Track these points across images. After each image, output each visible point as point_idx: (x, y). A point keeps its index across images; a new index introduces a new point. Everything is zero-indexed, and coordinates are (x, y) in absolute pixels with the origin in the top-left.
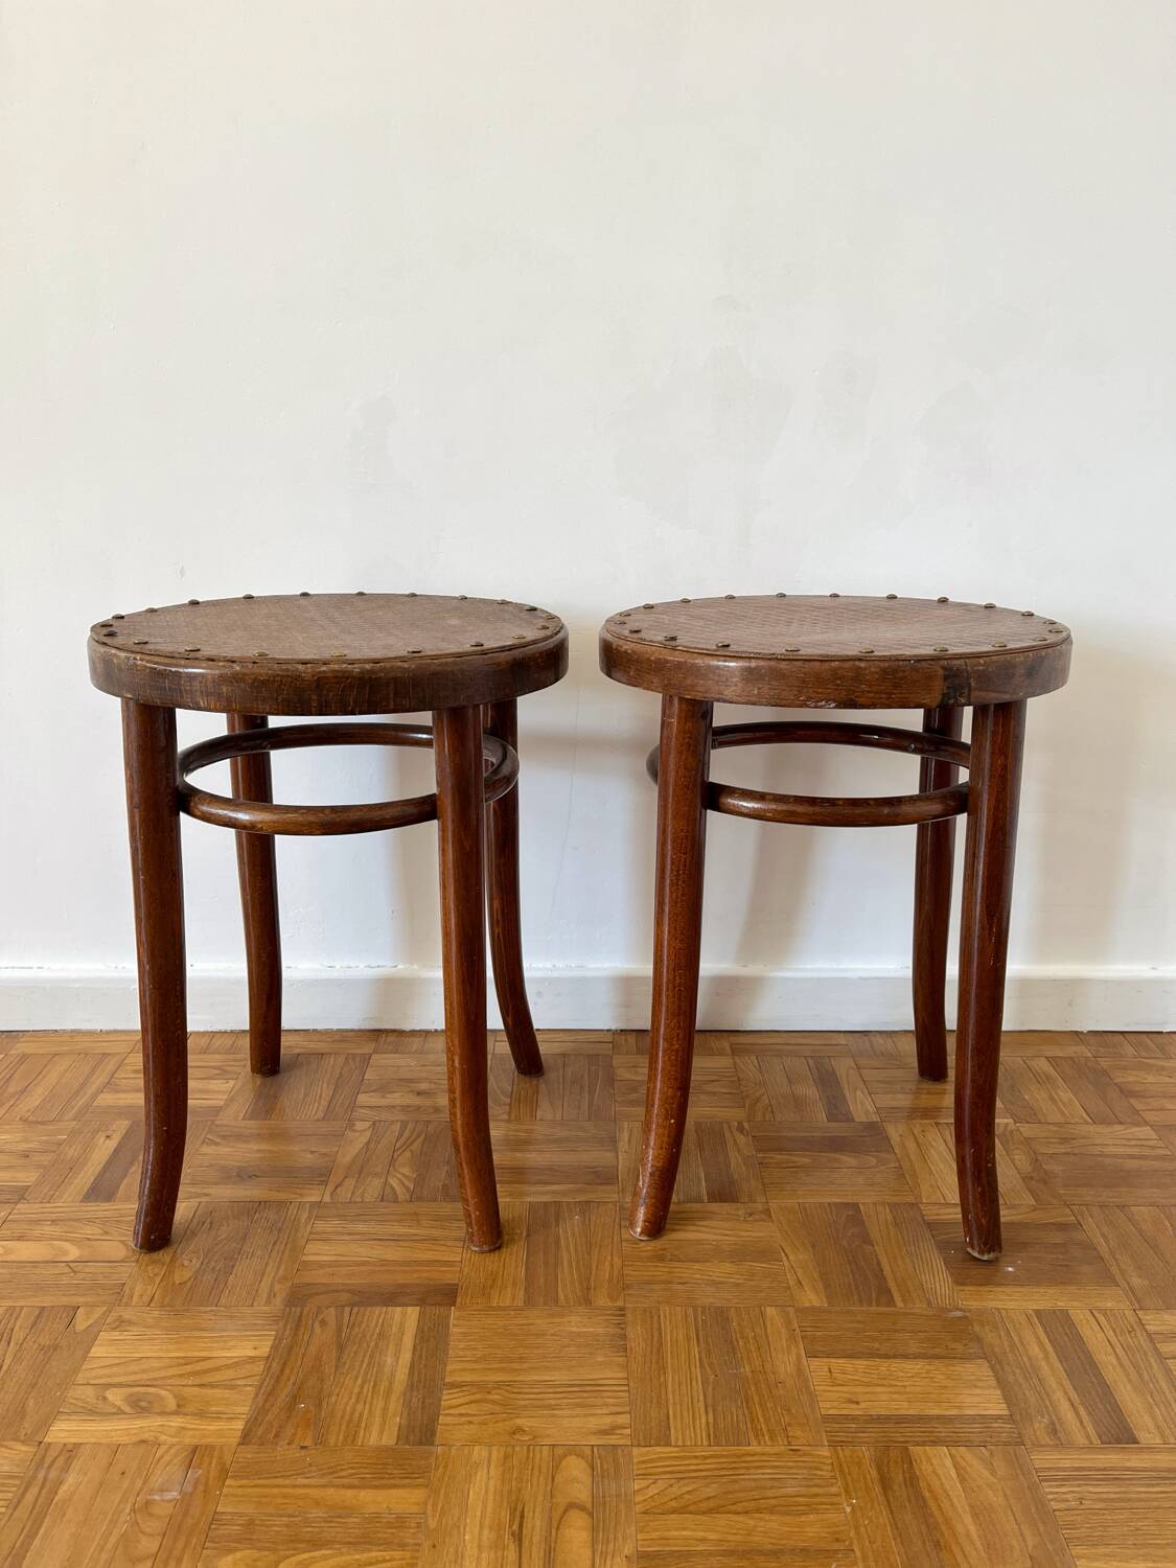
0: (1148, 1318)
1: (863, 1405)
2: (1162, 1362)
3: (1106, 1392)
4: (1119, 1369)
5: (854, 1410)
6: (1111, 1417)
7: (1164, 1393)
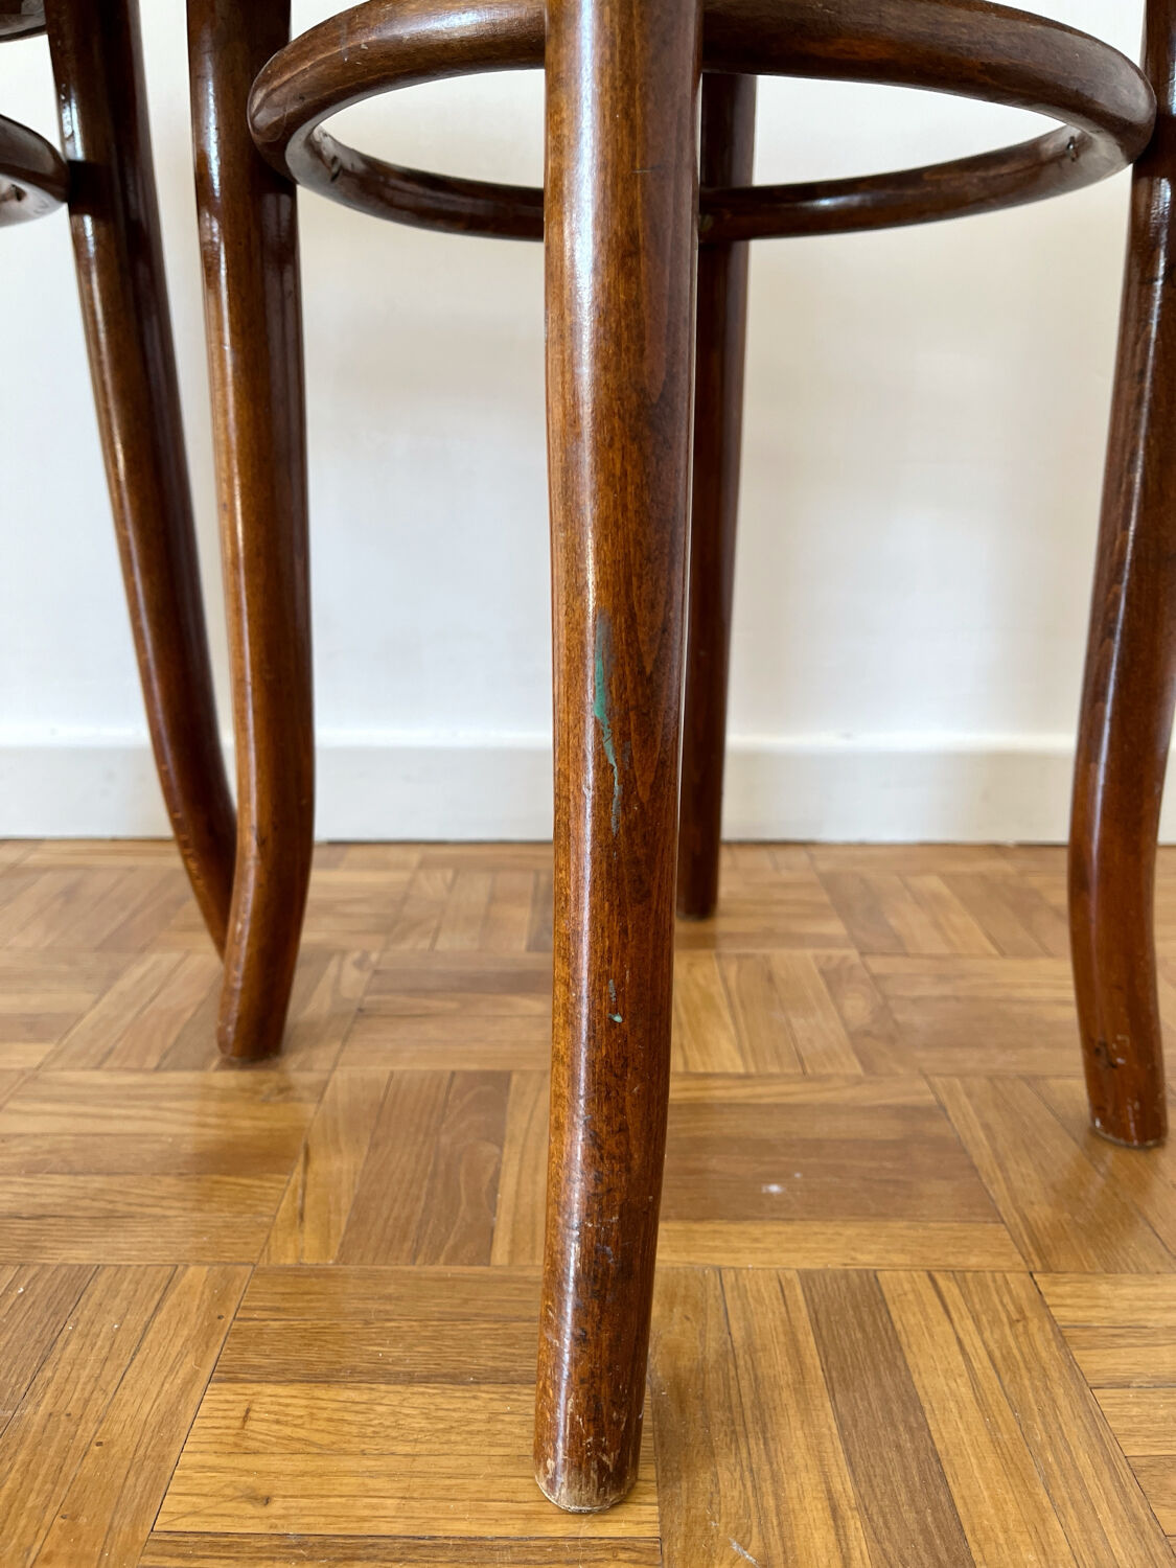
0: (1059, 1290)
1: (276, 1507)
2: (1084, 1397)
3: (932, 1472)
4: (973, 1413)
5: (250, 1522)
6: (929, 1543)
7: (1080, 1480)
